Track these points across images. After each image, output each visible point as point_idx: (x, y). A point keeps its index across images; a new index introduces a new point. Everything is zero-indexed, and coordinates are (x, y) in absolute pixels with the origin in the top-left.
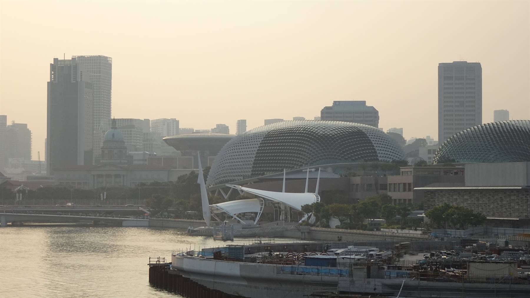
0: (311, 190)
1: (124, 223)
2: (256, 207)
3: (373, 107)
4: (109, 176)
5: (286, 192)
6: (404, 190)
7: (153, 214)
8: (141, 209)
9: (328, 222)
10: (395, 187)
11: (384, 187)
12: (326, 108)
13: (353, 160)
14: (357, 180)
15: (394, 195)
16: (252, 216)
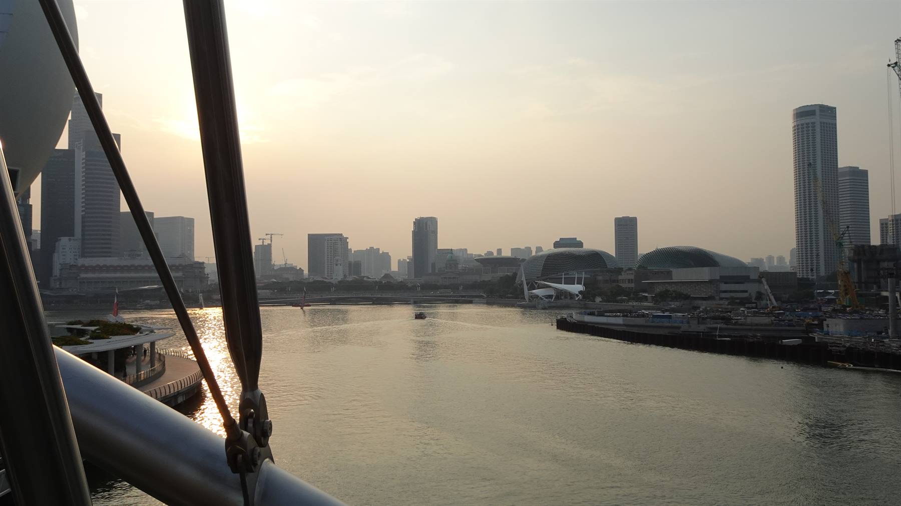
0: (579, 283)
1: (473, 302)
2: (552, 292)
3: (580, 241)
4: (450, 278)
5: (564, 284)
6: (629, 282)
7: (488, 296)
8: (481, 294)
9: (594, 299)
10: (623, 281)
11: (618, 281)
12: (556, 242)
13: (595, 268)
14: (600, 278)
15: (623, 285)
16: (550, 297)
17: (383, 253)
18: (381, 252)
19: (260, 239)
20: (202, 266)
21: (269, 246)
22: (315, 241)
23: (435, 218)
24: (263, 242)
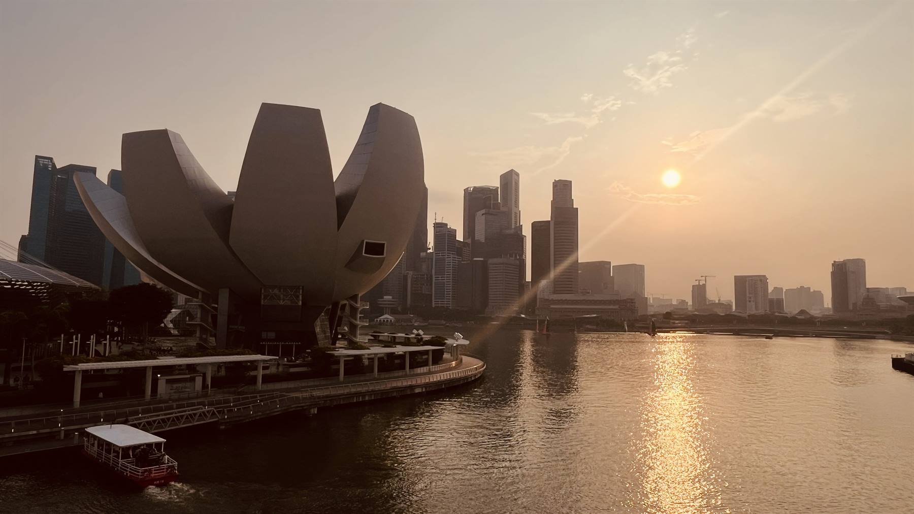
4: (867, 315)
7: (893, 333)
8: (886, 331)
17: (814, 291)
18: (812, 290)
19: (696, 280)
20: (633, 301)
21: (704, 285)
22: (740, 282)
23: (862, 260)
24: (699, 283)
